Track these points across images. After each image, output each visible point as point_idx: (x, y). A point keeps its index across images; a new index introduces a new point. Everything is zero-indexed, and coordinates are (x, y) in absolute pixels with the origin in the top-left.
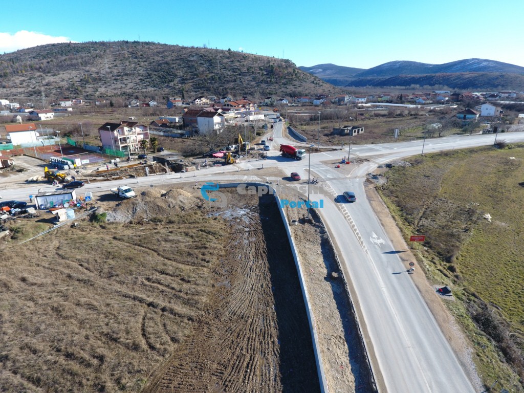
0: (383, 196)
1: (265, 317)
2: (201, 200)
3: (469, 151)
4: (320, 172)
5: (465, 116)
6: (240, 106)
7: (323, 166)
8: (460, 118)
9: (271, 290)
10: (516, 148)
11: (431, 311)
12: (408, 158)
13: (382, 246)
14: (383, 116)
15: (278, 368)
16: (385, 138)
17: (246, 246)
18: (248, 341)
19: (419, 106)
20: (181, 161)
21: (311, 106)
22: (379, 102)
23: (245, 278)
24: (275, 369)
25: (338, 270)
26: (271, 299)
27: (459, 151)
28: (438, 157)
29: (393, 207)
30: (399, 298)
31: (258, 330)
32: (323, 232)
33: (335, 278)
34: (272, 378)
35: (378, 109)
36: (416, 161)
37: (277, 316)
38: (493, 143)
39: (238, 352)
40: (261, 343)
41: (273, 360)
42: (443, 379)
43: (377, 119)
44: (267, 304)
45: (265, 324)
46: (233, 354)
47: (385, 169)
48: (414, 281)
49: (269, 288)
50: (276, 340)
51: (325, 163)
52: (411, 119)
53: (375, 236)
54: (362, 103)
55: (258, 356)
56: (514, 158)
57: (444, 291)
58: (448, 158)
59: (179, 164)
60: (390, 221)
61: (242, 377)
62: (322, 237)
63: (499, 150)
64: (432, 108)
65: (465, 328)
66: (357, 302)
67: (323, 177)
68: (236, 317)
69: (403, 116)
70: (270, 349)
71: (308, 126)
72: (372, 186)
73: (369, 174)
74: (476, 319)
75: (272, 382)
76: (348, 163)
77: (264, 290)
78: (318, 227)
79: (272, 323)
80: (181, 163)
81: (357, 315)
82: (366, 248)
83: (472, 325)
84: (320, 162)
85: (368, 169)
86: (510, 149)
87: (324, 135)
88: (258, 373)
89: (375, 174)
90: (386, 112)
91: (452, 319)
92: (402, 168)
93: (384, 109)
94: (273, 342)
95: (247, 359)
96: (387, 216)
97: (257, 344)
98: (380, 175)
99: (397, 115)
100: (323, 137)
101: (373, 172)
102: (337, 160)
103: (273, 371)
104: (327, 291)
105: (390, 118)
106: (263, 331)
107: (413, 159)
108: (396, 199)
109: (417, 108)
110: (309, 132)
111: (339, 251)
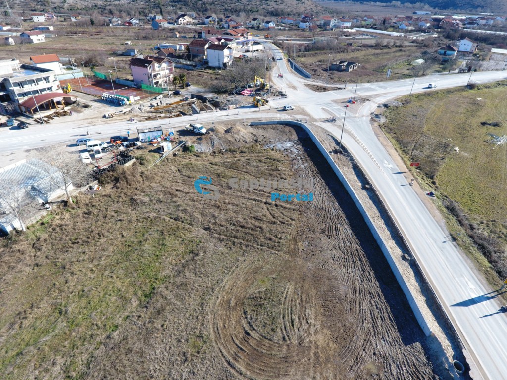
0: (386, 133)
1: (335, 209)
2: (255, 135)
3: (447, 92)
4: (334, 111)
5: (445, 52)
6: (240, 34)
7: (334, 105)
8: (440, 54)
9: (332, 195)
10: (484, 89)
11: (424, 204)
12: (400, 98)
13: (392, 169)
14: (371, 46)
15: (351, 230)
16: (377, 75)
17: (304, 169)
18: (331, 219)
19: (403, 35)
20: (217, 98)
21: (298, 30)
22: (363, 27)
25: (368, 183)
27: (439, 92)
28: (422, 98)
29: (394, 141)
30: (406, 198)
31: (334, 214)
32: (352, 160)
33: (368, 188)
34: (350, 234)
35: (364, 37)
36: (406, 101)
37: (341, 207)
38: (466, 84)
39: (328, 224)
40: (338, 220)
41: (347, 227)
42: (432, 232)
43: (365, 50)
44: (333, 202)
45: (336, 212)
46: (326, 225)
47: (383, 109)
48: (414, 189)
49: (330, 194)
50: (345, 219)
51: (335, 102)
52: (396, 52)
53: (386, 162)
54: (347, 27)
55: (339, 226)
56: (481, 99)
57: (431, 194)
58: (430, 98)
59: (216, 102)
60: (393, 152)
61: (335, 234)
62: (352, 163)
63: (470, 91)
64: (415, 38)
65: (442, 212)
66: (384, 200)
67: (338, 116)
68: (318, 209)
69: (389, 48)
70: (344, 223)
71: (305, 58)
72: (376, 124)
73: (372, 114)
74: (447, 208)
76: (354, 103)
77: (328, 195)
78: (348, 156)
79: (340, 211)
80: (217, 100)
81: (386, 206)
82: (382, 171)
83: (445, 210)
84: (331, 101)
85: (370, 108)
86: (479, 89)
87: (323, 70)
88: (342, 232)
89: (377, 113)
90: (372, 42)
91: (435, 208)
92: (396, 108)
93: (369, 37)
95: (334, 227)
96: (392, 149)
97: (336, 220)
98: (380, 115)
99: (383, 46)
100: (322, 72)
101: (375, 111)
102: (344, 99)
103: (349, 231)
104: (365, 195)
105: (377, 49)
106: (336, 215)
107: (404, 100)
108: (395, 135)
109: (400, 36)
110: (309, 66)
111: (366, 172)
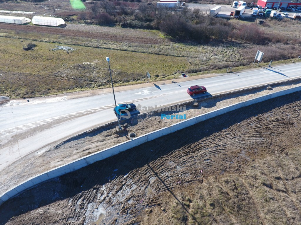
9: (227, 129)
15: (267, 113)
18: (268, 125)
23: (229, 145)
26: (235, 126)
41: (266, 115)
44: (241, 126)
45: (252, 123)
49: (226, 130)
70: (262, 117)
75: (274, 113)
77: (231, 132)
94: (259, 117)
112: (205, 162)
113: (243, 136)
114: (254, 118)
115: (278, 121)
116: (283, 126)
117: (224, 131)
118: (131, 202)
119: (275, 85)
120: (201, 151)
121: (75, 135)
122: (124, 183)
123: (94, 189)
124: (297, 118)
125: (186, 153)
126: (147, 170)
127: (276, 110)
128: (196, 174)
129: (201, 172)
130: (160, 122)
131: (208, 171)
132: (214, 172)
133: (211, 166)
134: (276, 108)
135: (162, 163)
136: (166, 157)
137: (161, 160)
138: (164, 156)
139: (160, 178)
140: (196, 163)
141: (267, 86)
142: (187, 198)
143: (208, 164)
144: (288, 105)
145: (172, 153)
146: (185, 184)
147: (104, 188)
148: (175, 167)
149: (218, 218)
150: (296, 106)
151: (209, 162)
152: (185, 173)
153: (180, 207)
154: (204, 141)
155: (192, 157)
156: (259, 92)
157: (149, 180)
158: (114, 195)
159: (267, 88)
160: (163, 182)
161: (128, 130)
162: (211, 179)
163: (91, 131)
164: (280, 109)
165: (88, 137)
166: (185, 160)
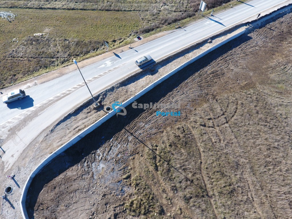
15: (207, 67)
18: (206, 78)
24: (208, 67)
37: (189, 77)
40: (204, 75)
41: (206, 69)
44: (187, 83)
55: (208, 73)
62: (118, 87)
70: (203, 71)
75: (212, 66)
88: (213, 70)
94: (201, 72)
97: (205, 76)
106: (199, 77)
112: (164, 117)
113: (189, 91)
114: (197, 74)
115: (214, 73)
116: (217, 77)
117: (175, 89)
118: (119, 156)
119: (214, 37)
120: (160, 110)
121: (63, 118)
122: (111, 145)
123: (93, 154)
124: (227, 68)
125: (150, 114)
126: (125, 132)
127: (214, 63)
128: (158, 128)
129: (161, 125)
130: (126, 91)
131: (166, 124)
132: (170, 124)
133: (168, 120)
134: (213, 61)
135: (135, 124)
136: (136, 120)
137: (133, 123)
138: (135, 119)
139: (135, 137)
140: (157, 120)
141: (208, 40)
142: (155, 145)
143: (166, 118)
144: (222, 56)
145: (140, 116)
146: (153, 136)
147: (98, 151)
148: (144, 126)
149: (174, 152)
150: (228, 57)
151: (167, 117)
152: (151, 128)
153: (151, 151)
154: (161, 101)
155: (154, 116)
156: (201, 47)
157: (128, 139)
158: (107, 155)
159: (208, 41)
160: (137, 139)
161: (103, 104)
162: (169, 129)
163: (74, 111)
164: (216, 61)
165: (73, 117)
166: (150, 120)
